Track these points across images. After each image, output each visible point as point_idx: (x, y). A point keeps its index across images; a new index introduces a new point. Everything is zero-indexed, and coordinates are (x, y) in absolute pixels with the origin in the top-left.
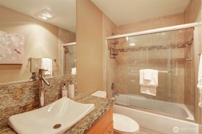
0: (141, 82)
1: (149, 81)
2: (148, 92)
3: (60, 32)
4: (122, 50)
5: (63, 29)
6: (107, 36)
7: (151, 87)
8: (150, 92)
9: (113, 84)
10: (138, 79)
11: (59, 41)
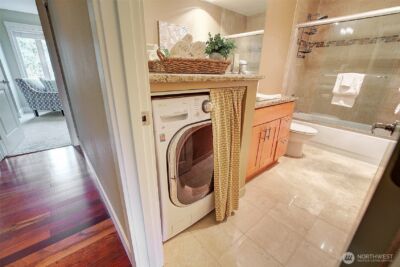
0: (336, 89)
1: (348, 88)
2: (342, 103)
3: (223, 15)
4: (320, 45)
5: (227, 10)
8: (345, 102)
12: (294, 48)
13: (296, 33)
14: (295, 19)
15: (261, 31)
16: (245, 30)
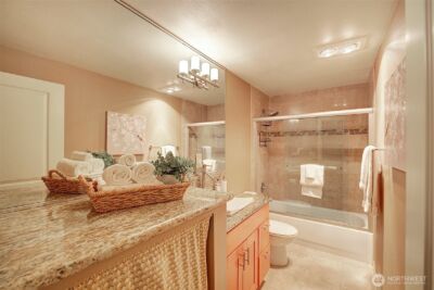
0: (303, 181)
1: (312, 179)
2: (311, 194)
3: (184, 105)
4: (277, 134)
5: (187, 101)
6: (255, 117)
7: (315, 187)
8: (314, 193)
9: (263, 184)
10: (298, 177)
11: (183, 119)
12: (255, 138)
13: (255, 126)
14: (252, 115)
15: (223, 122)
16: (206, 121)
